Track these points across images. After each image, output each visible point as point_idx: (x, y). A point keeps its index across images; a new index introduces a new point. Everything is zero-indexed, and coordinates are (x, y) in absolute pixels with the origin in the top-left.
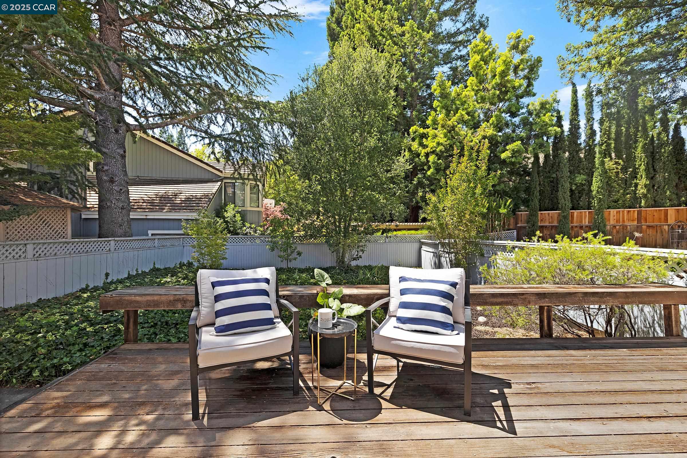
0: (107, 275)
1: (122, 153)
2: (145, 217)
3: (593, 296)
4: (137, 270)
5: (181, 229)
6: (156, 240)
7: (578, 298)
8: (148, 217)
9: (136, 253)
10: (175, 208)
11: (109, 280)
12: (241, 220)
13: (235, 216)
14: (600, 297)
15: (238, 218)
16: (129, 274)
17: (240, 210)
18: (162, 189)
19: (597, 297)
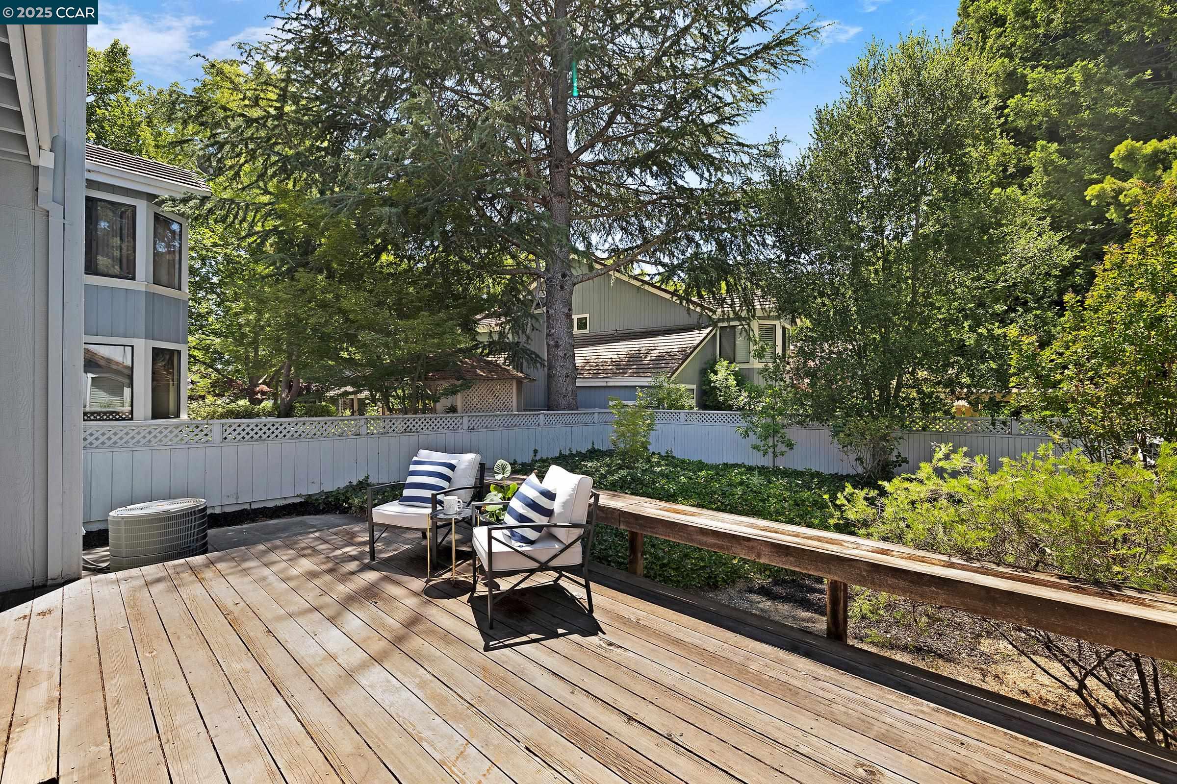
0: (536, 452)
1: (566, 311)
2: (605, 384)
3: (893, 576)
4: (570, 450)
5: (635, 400)
6: (596, 415)
7: (857, 571)
8: (609, 384)
9: (569, 429)
10: (641, 370)
11: (538, 458)
12: (737, 385)
13: (727, 379)
14: (912, 582)
15: (732, 382)
16: (561, 453)
17: (737, 369)
18: (633, 346)
19: (905, 580)
